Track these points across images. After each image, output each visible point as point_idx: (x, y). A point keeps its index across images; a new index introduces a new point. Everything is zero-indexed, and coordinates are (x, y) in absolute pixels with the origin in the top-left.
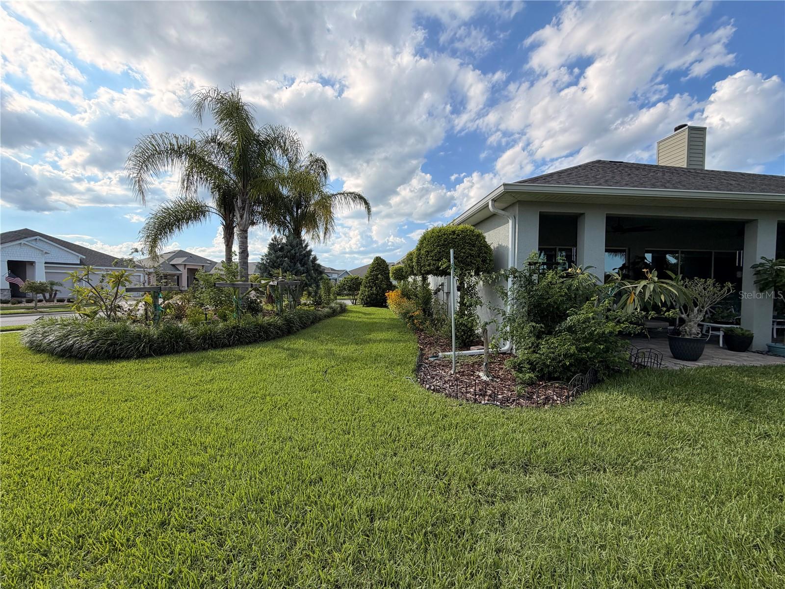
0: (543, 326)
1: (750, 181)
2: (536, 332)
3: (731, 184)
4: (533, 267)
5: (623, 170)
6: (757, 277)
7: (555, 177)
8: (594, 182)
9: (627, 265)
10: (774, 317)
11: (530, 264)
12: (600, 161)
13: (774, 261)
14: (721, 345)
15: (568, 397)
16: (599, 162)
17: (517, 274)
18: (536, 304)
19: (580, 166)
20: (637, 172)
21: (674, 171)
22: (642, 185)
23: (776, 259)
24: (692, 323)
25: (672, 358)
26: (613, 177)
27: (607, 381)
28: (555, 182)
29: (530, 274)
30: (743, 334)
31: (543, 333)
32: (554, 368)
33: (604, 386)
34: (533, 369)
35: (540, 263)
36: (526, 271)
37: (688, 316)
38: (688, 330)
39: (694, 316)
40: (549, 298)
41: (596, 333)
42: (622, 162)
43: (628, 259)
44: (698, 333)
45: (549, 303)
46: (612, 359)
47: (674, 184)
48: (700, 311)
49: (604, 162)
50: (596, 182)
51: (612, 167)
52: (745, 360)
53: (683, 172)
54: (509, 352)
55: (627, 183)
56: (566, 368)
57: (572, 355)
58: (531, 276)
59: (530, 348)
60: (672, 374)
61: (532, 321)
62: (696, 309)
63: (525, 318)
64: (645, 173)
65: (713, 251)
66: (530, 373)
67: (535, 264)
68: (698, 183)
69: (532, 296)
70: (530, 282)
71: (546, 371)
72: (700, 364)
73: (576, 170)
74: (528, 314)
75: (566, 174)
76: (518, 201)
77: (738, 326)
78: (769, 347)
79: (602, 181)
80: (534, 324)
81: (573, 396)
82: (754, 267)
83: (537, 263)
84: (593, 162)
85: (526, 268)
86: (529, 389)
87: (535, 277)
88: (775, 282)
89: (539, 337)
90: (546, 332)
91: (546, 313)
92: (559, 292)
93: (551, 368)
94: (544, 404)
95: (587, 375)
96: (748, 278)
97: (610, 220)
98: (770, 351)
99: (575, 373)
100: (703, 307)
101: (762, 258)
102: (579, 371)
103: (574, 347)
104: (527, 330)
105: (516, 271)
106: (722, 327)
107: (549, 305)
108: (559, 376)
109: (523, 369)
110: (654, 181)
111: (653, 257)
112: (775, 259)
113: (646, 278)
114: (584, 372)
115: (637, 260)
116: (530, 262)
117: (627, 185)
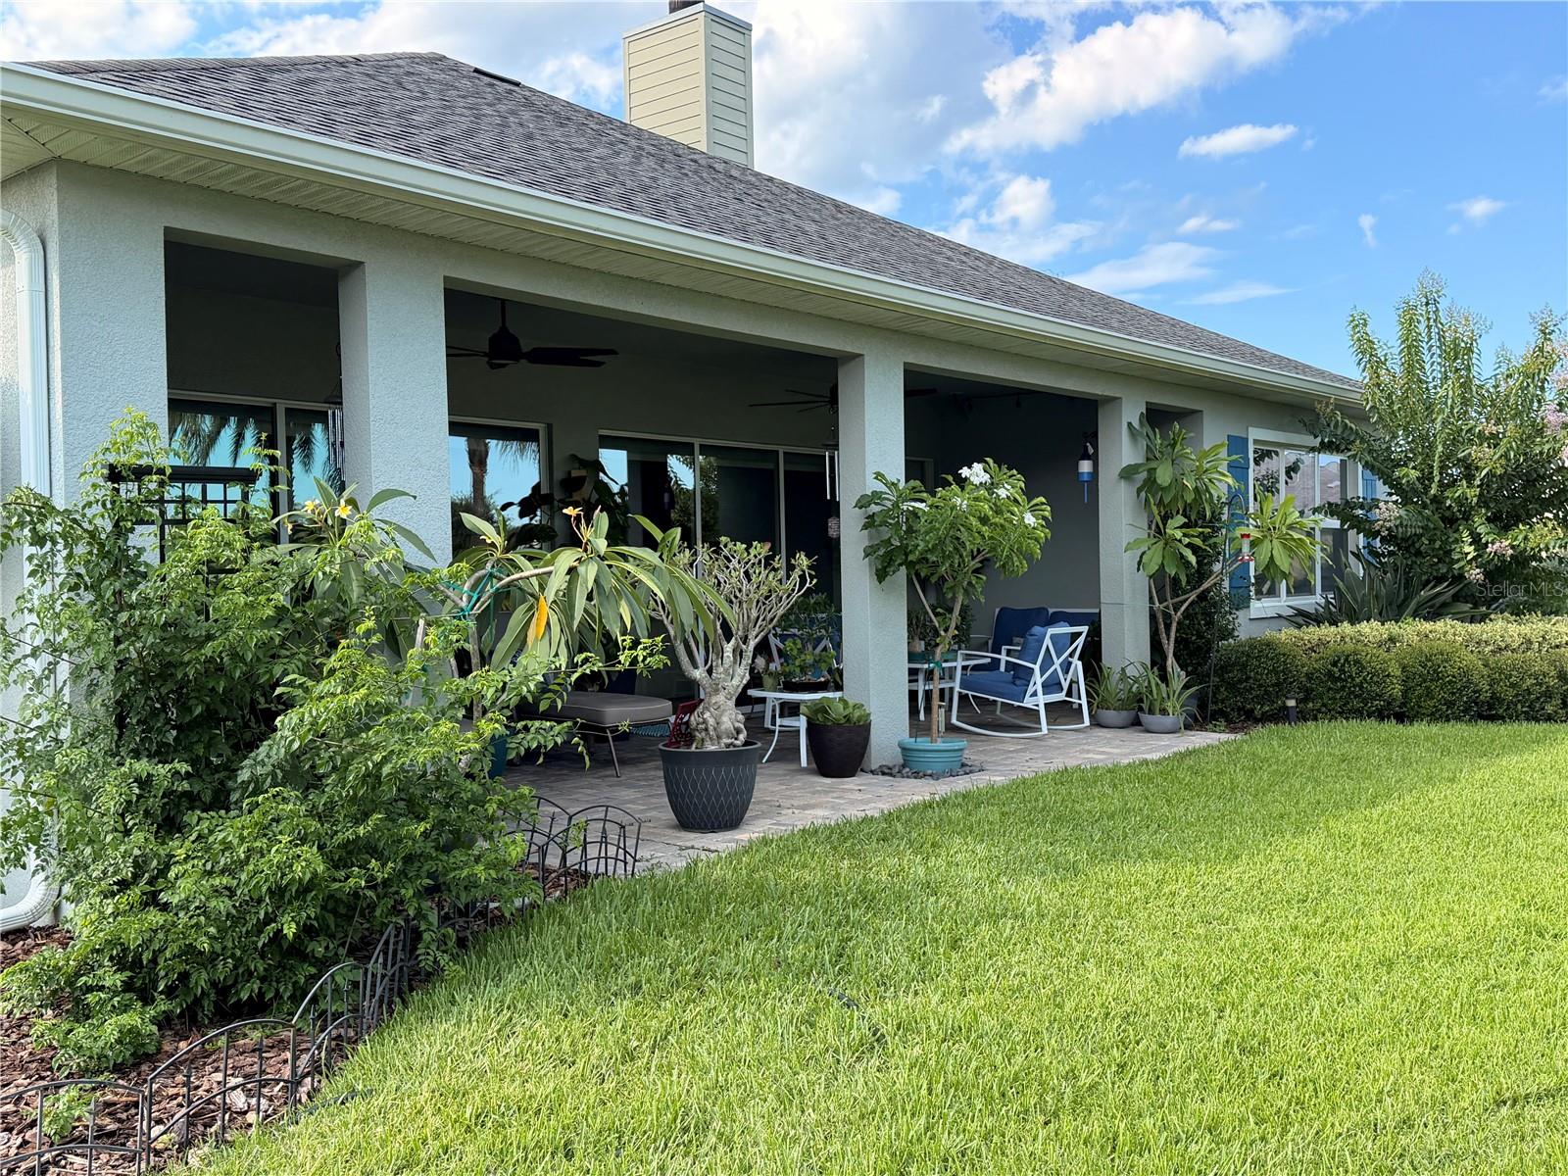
0: (184, 768)
1: (851, 229)
2: (154, 803)
3: (805, 233)
4: (129, 490)
5: (513, 113)
6: (871, 537)
7: (240, 81)
8: (395, 137)
9: (544, 490)
10: (912, 657)
11: (115, 475)
12: (443, 58)
13: (902, 485)
14: (804, 762)
15: (295, 1083)
16: (436, 60)
17: (51, 526)
18: (155, 667)
19: (357, 61)
20: (557, 134)
21: (671, 157)
22: (561, 183)
23: (907, 481)
24: (720, 698)
25: (673, 827)
26: (469, 134)
27: (452, 969)
28: (230, 102)
29: (116, 525)
30: (848, 718)
31: (192, 800)
32: (238, 962)
33: (441, 993)
34: (140, 989)
35: (161, 471)
36: (97, 509)
37: (710, 672)
38: (711, 721)
39: (726, 671)
40: (209, 637)
41: (386, 770)
42: (517, 84)
43: (548, 465)
44: (738, 731)
45: (210, 660)
46: (465, 873)
47: (657, 201)
48: (739, 653)
49: (456, 67)
50: (404, 139)
51: (478, 94)
52: (852, 802)
53: (694, 166)
54: (45, 921)
55: (514, 165)
56: (287, 953)
57: (305, 889)
58: (120, 531)
59: (124, 885)
60: (662, 890)
61: (136, 755)
62: (729, 648)
63: (104, 742)
64: (580, 142)
65: (781, 450)
66: (125, 1008)
67: (140, 473)
68: (726, 212)
69: (132, 632)
70: (117, 562)
71: (201, 980)
72: (743, 836)
73: (338, 73)
74: (120, 723)
75: (293, 76)
76: (57, 161)
77: (838, 694)
78: (904, 749)
79: (423, 139)
80: (143, 766)
81: (315, 1069)
82: (863, 503)
83: (147, 470)
84: (414, 58)
85: (100, 494)
86: (118, 1093)
87: (144, 539)
88: (904, 550)
89: (169, 825)
90: (207, 797)
91: (198, 710)
92: (251, 606)
93: (223, 970)
94: (185, 1145)
95: (375, 965)
96: (851, 535)
97: (461, 304)
98: (908, 766)
99: (323, 965)
100: (745, 640)
101: (879, 476)
102: (343, 951)
103: (309, 852)
104: (110, 797)
105: (46, 508)
106: (804, 701)
107: (215, 668)
108: (261, 994)
109: (91, 998)
110: (603, 177)
111: (631, 464)
112: (903, 480)
113: (575, 541)
114: (360, 951)
115: (575, 473)
116: (112, 467)
117: (511, 172)
